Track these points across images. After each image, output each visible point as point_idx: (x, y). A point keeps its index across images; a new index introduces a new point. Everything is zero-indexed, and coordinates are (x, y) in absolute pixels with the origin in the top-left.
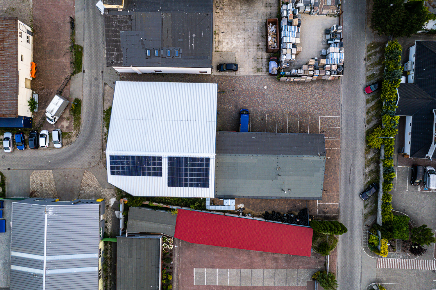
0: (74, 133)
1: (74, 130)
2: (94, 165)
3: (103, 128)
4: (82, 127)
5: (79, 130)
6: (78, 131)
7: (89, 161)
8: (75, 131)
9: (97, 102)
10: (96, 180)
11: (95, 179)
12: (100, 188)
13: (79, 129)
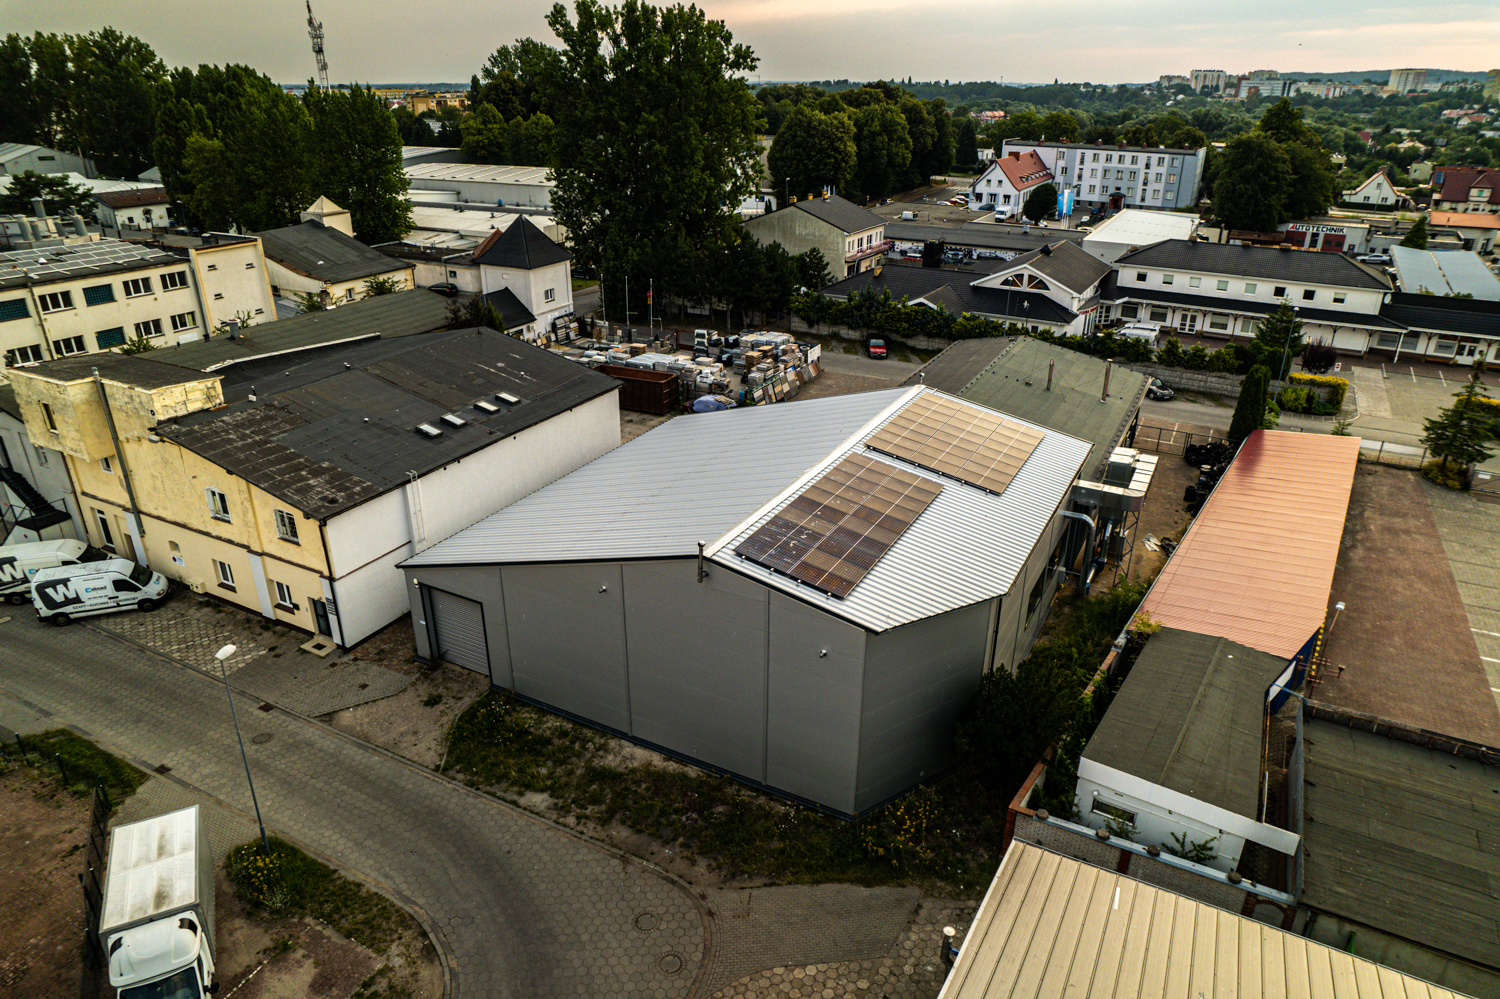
0: (397, 962)
1: (381, 952)
2: (698, 940)
3: (518, 806)
4: (407, 900)
5: (407, 927)
6: (408, 935)
7: (649, 959)
8: (394, 949)
9: (365, 778)
10: (811, 970)
11: (798, 973)
12: (884, 971)
13: (406, 921)
